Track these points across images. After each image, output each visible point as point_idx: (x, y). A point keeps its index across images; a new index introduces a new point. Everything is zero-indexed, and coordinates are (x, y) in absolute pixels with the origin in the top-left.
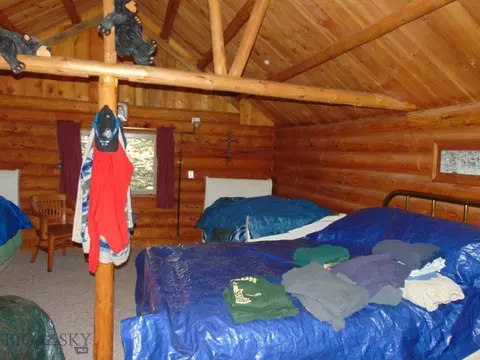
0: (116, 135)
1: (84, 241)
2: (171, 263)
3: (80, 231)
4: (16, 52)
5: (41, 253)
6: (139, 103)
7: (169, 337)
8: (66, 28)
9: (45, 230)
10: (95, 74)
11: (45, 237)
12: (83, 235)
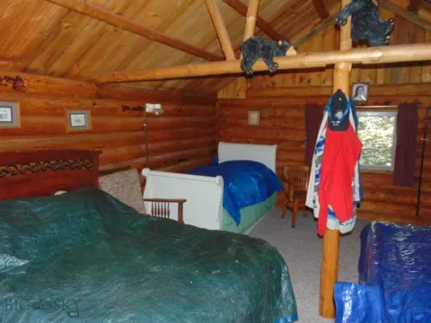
0: (347, 116)
1: (315, 207)
2: (396, 241)
3: (312, 199)
4: (273, 56)
5: (288, 212)
6: (380, 81)
7: (379, 313)
8: (316, 25)
9: (292, 194)
10: (332, 63)
11: (292, 200)
12: (314, 202)
